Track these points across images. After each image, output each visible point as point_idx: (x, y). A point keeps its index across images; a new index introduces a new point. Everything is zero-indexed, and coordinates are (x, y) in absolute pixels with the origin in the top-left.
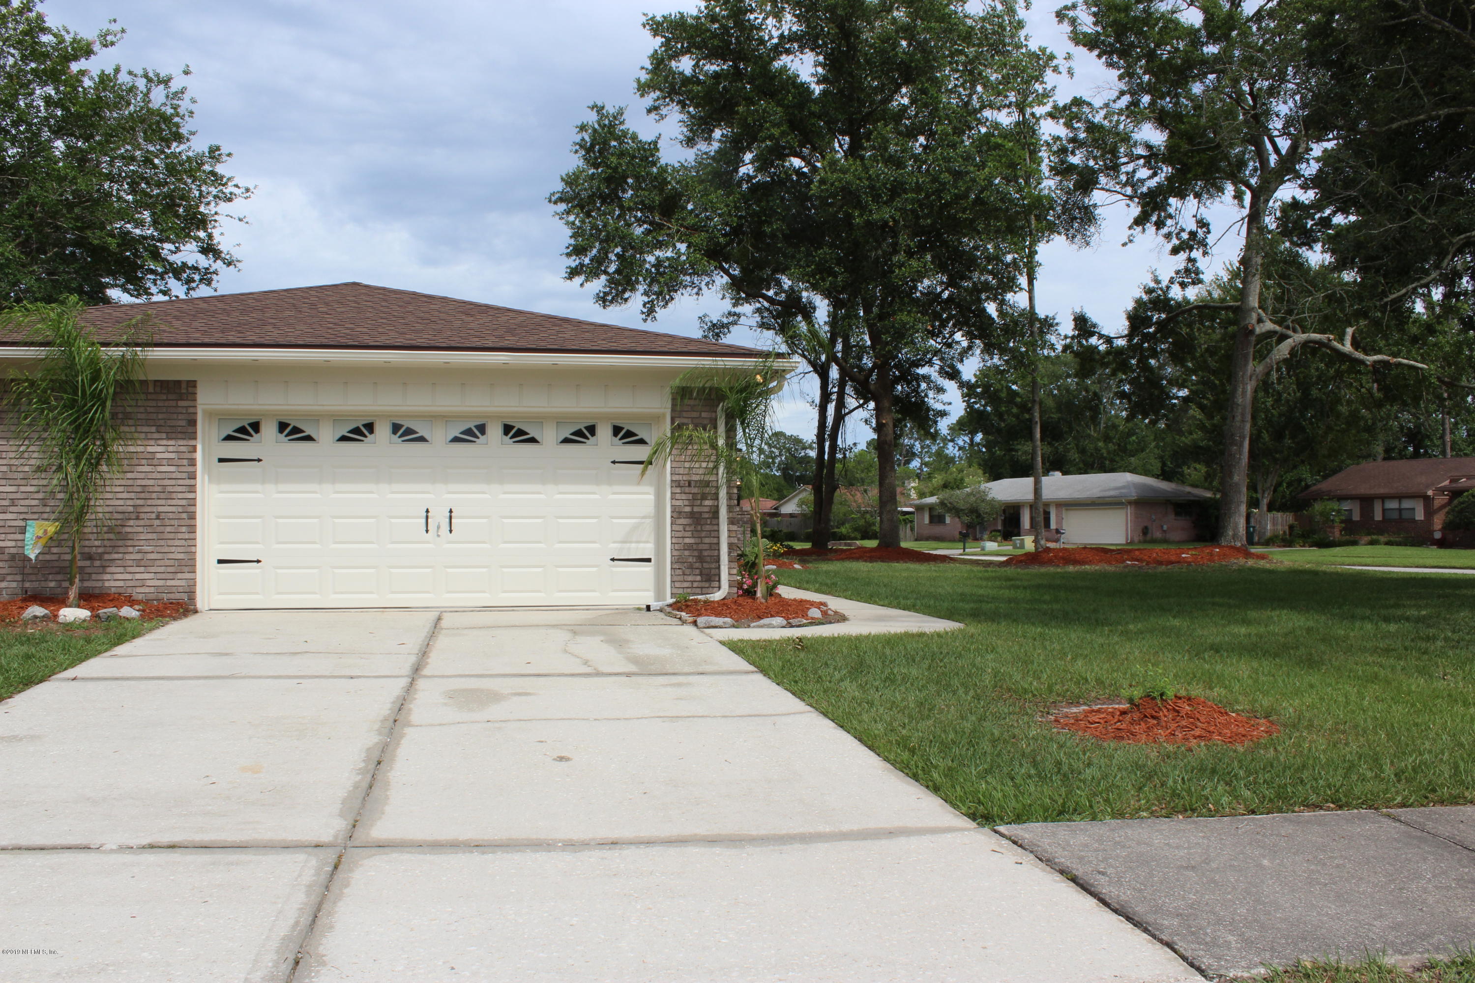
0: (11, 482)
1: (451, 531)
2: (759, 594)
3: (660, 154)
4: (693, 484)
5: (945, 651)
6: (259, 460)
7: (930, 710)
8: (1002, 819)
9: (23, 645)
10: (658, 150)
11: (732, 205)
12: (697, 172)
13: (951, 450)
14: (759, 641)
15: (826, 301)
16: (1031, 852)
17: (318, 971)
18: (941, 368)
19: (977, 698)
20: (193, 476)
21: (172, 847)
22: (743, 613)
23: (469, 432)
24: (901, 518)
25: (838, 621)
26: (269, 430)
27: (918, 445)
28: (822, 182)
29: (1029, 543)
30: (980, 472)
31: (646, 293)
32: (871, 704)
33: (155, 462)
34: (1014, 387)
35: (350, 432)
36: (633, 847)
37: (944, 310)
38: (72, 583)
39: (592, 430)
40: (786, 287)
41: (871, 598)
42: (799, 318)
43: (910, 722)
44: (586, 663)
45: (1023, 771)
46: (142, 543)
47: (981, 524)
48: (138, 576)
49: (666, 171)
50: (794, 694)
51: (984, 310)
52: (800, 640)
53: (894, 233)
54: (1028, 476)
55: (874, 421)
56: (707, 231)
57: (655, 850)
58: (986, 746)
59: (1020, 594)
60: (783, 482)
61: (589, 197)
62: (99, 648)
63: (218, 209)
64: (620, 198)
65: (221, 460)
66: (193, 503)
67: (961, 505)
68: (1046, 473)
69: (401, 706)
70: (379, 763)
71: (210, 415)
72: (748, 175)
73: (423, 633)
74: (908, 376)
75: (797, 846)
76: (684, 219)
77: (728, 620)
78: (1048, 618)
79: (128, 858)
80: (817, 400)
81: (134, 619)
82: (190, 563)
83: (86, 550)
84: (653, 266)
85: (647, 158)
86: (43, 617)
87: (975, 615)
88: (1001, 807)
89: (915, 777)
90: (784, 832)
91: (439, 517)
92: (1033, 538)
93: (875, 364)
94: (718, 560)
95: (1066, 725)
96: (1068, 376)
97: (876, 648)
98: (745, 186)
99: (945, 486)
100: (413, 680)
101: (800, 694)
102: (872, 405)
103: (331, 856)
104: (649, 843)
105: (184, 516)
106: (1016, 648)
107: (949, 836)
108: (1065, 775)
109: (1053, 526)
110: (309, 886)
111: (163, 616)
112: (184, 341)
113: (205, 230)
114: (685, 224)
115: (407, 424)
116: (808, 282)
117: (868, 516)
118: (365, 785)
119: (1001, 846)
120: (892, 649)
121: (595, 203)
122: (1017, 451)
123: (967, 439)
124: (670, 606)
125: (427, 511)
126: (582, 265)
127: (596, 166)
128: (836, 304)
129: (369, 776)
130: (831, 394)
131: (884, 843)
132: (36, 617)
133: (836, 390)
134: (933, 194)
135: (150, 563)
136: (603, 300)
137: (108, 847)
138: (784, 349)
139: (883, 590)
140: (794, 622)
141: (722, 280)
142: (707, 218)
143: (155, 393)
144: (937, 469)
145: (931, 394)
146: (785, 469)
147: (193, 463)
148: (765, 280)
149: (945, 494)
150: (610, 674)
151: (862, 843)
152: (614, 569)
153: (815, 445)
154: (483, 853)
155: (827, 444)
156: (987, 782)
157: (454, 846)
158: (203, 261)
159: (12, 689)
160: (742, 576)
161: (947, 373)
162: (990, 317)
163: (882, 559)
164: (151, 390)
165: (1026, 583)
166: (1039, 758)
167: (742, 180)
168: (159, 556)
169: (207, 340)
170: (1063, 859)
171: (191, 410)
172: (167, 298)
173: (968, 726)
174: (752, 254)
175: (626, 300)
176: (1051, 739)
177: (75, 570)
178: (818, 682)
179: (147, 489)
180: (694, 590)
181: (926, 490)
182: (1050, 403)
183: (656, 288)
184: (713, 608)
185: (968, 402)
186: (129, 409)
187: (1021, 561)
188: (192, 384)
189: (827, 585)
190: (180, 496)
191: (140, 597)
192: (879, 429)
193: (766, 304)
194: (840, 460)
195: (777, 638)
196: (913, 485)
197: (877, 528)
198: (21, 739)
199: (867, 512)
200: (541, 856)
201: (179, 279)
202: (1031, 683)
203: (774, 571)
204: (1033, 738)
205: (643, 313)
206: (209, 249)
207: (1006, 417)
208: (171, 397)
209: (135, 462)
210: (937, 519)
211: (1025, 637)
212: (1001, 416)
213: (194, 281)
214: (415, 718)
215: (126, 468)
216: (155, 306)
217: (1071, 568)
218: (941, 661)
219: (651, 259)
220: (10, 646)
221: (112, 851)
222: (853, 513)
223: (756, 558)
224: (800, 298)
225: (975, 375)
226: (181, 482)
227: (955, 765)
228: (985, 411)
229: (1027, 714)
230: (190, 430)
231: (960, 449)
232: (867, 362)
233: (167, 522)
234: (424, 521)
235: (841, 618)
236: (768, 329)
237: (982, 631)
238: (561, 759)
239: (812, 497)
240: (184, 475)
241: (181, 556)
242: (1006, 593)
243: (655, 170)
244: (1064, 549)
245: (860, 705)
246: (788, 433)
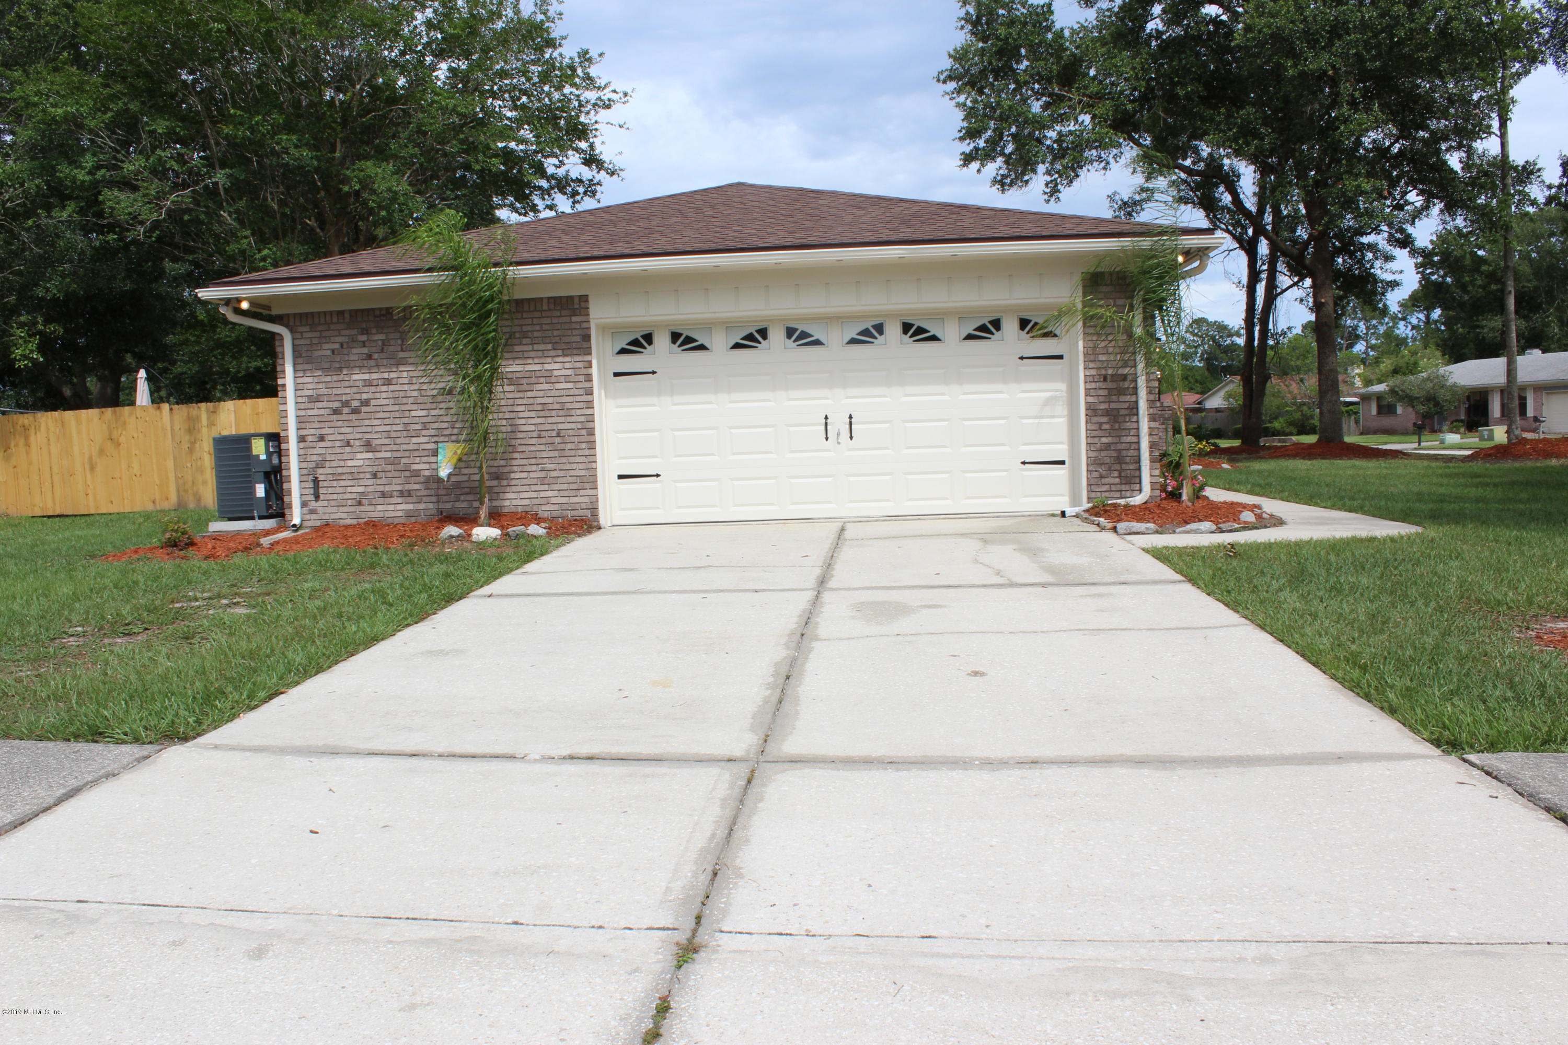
0: (422, 406)
1: (851, 438)
2: (1184, 497)
3: (1055, 17)
4: (1109, 378)
5: (1400, 558)
6: (654, 373)
7: (1383, 623)
8: (1472, 747)
9: (442, 563)
10: (1052, 13)
11: (1139, 67)
12: (1100, 32)
13: (1403, 330)
14: (1186, 548)
15: (1252, 168)
16: (1509, 785)
17: (736, 883)
18: (1391, 235)
19: (1440, 610)
20: (590, 392)
21: (590, 758)
22: (1168, 518)
23: (866, 332)
24: (1344, 409)
25: (1275, 525)
26: (662, 341)
27: (1362, 327)
28: (1248, 29)
29: (1500, 434)
30: (1438, 353)
31: (1048, 173)
32: (1315, 616)
33: (553, 379)
34: (1481, 253)
35: (743, 339)
36: (1054, 767)
37: (1393, 167)
38: (482, 503)
39: (997, 324)
40: (1204, 154)
41: (1311, 499)
42: (1222, 188)
43: (1360, 637)
44: (998, 573)
45: (1497, 693)
46: (545, 461)
47: (1439, 413)
48: (543, 494)
49: (1062, 37)
50: (1226, 605)
51: (1445, 163)
52: (1232, 546)
53: (1334, 83)
54: (1497, 356)
55: (1311, 300)
56: (1113, 99)
57: (1077, 771)
58: (1451, 663)
59: (1489, 493)
60: (1207, 373)
61: (980, 72)
62: (510, 566)
63: (598, 118)
64: (1014, 71)
65: (616, 375)
66: (591, 419)
67: (1416, 393)
68: (1522, 351)
69: (808, 619)
70: (788, 678)
71: (603, 329)
72: (1157, 30)
73: (827, 545)
74: (1350, 246)
75: (1233, 769)
76: (1086, 87)
77: (1151, 525)
78: (1524, 519)
79: (550, 768)
80: (1245, 281)
81: (541, 536)
82: (591, 479)
83: (493, 470)
84: (1055, 142)
85: (1041, 24)
86: (458, 536)
87: (1435, 517)
88: (1472, 734)
89: (1367, 697)
90: (1218, 754)
91: (839, 424)
92: (1505, 428)
93: (1310, 235)
94: (1138, 460)
95: (1551, 641)
96: (1552, 234)
97: (1319, 554)
98: (1154, 43)
99: (1396, 371)
100: (819, 593)
101: (1234, 606)
102: (1308, 282)
103: (743, 770)
104: (1071, 762)
105: (584, 432)
106: (1487, 553)
107: (1408, 763)
108: (1550, 700)
109: (1530, 413)
110: (724, 800)
111: (567, 533)
112: (574, 256)
113: (587, 140)
114: (1088, 92)
115: (801, 327)
116: (1230, 147)
117: (1305, 408)
118: (774, 699)
119: (1472, 777)
120: (1338, 555)
121: (987, 78)
122: (1483, 327)
123: (1422, 316)
124: (1087, 511)
125: (826, 418)
126: (976, 149)
127: (984, 39)
128: (1264, 170)
129: (779, 691)
130: (1261, 272)
131: (1333, 769)
132: (452, 537)
133: (1265, 267)
134: (1382, 31)
135: (553, 481)
136: (1001, 183)
137: (532, 757)
138: (1205, 224)
139: (1325, 490)
140: (1223, 526)
141: (1130, 152)
142: (1112, 84)
143: (549, 310)
144: (1388, 353)
145: (1378, 264)
146: (1209, 360)
147: (589, 378)
148: (1180, 148)
149: (1397, 380)
150: (1025, 585)
151: (1307, 768)
152: (1026, 473)
153: (1243, 332)
154: (898, 770)
155: (1257, 328)
156: (1453, 704)
157: (867, 762)
158: (586, 173)
159: (436, 605)
160: (1165, 477)
161: (1397, 240)
162: (1452, 171)
163: (1323, 456)
164: (545, 307)
165: (1497, 480)
166: (1517, 679)
167: (1150, 36)
168: (562, 474)
169: (596, 253)
170: (1550, 795)
171: (585, 325)
172: (553, 214)
173: (1429, 641)
174: (1165, 120)
175: (1027, 182)
176: (1532, 658)
177: (484, 490)
178: (1253, 592)
179: (546, 407)
180: (1113, 494)
181: (1373, 377)
182: (1525, 268)
183: (1058, 166)
184: (1134, 513)
185: (1422, 273)
186: (525, 329)
187: (1490, 455)
188: (584, 299)
189: (1260, 485)
190: (579, 412)
191: (546, 515)
192: (1317, 307)
193: (1183, 176)
194: (1272, 347)
195: (1206, 544)
196: (1357, 371)
197: (1316, 422)
198: (447, 653)
199: (1304, 404)
200: (957, 774)
201: (565, 194)
202: (1506, 594)
203: (1200, 472)
204: (1509, 656)
205: (1045, 193)
206: (591, 160)
207: (1470, 288)
208: (564, 313)
209: (533, 380)
210: (1386, 409)
211: (1497, 541)
212: (1463, 287)
213: (578, 194)
214: (822, 631)
215: (525, 387)
216: (543, 223)
217: (1554, 462)
218: (1396, 568)
219: (1052, 134)
220: (431, 565)
221: (536, 761)
222: (1287, 405)
223: (1180, 458)
224: (1222, 166)
225: (1432, 241)
226: (579, 399)
227: (1414, 684)
228: (1444, 282)
229: (1501, 629)
230: (585, 345)
231: (1413, 328)
232: (1302, 233)
233: (567, 439)
234: (823, 428)
235: (1278, 522)
236: (1186, 203)
237: (1444, 535)
238: (976, 674)
239: (1241, 390)
240: (582, 392)
241: (583, 473)
242: (1473, 492)
243: (1050, 36)
244: (1545, 440)
245: (1302, 617)
246: (1211, 319)
